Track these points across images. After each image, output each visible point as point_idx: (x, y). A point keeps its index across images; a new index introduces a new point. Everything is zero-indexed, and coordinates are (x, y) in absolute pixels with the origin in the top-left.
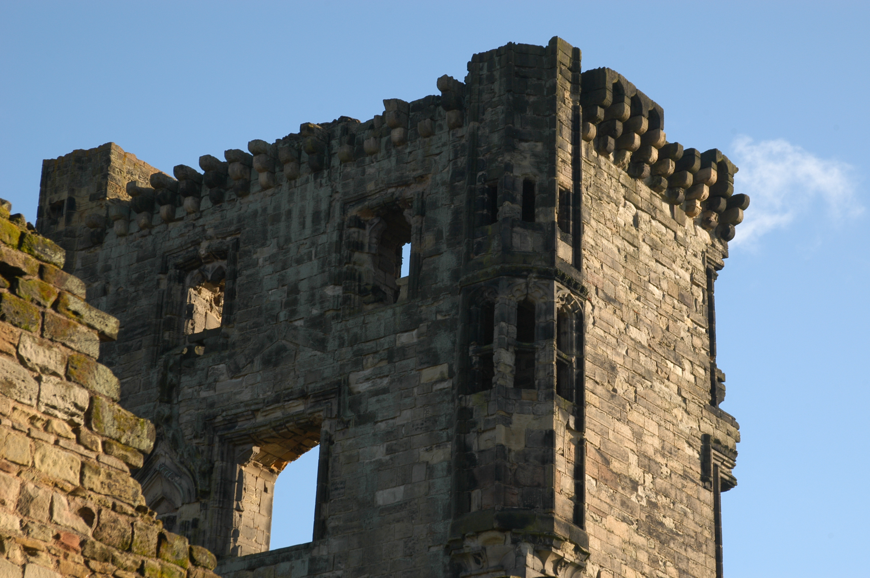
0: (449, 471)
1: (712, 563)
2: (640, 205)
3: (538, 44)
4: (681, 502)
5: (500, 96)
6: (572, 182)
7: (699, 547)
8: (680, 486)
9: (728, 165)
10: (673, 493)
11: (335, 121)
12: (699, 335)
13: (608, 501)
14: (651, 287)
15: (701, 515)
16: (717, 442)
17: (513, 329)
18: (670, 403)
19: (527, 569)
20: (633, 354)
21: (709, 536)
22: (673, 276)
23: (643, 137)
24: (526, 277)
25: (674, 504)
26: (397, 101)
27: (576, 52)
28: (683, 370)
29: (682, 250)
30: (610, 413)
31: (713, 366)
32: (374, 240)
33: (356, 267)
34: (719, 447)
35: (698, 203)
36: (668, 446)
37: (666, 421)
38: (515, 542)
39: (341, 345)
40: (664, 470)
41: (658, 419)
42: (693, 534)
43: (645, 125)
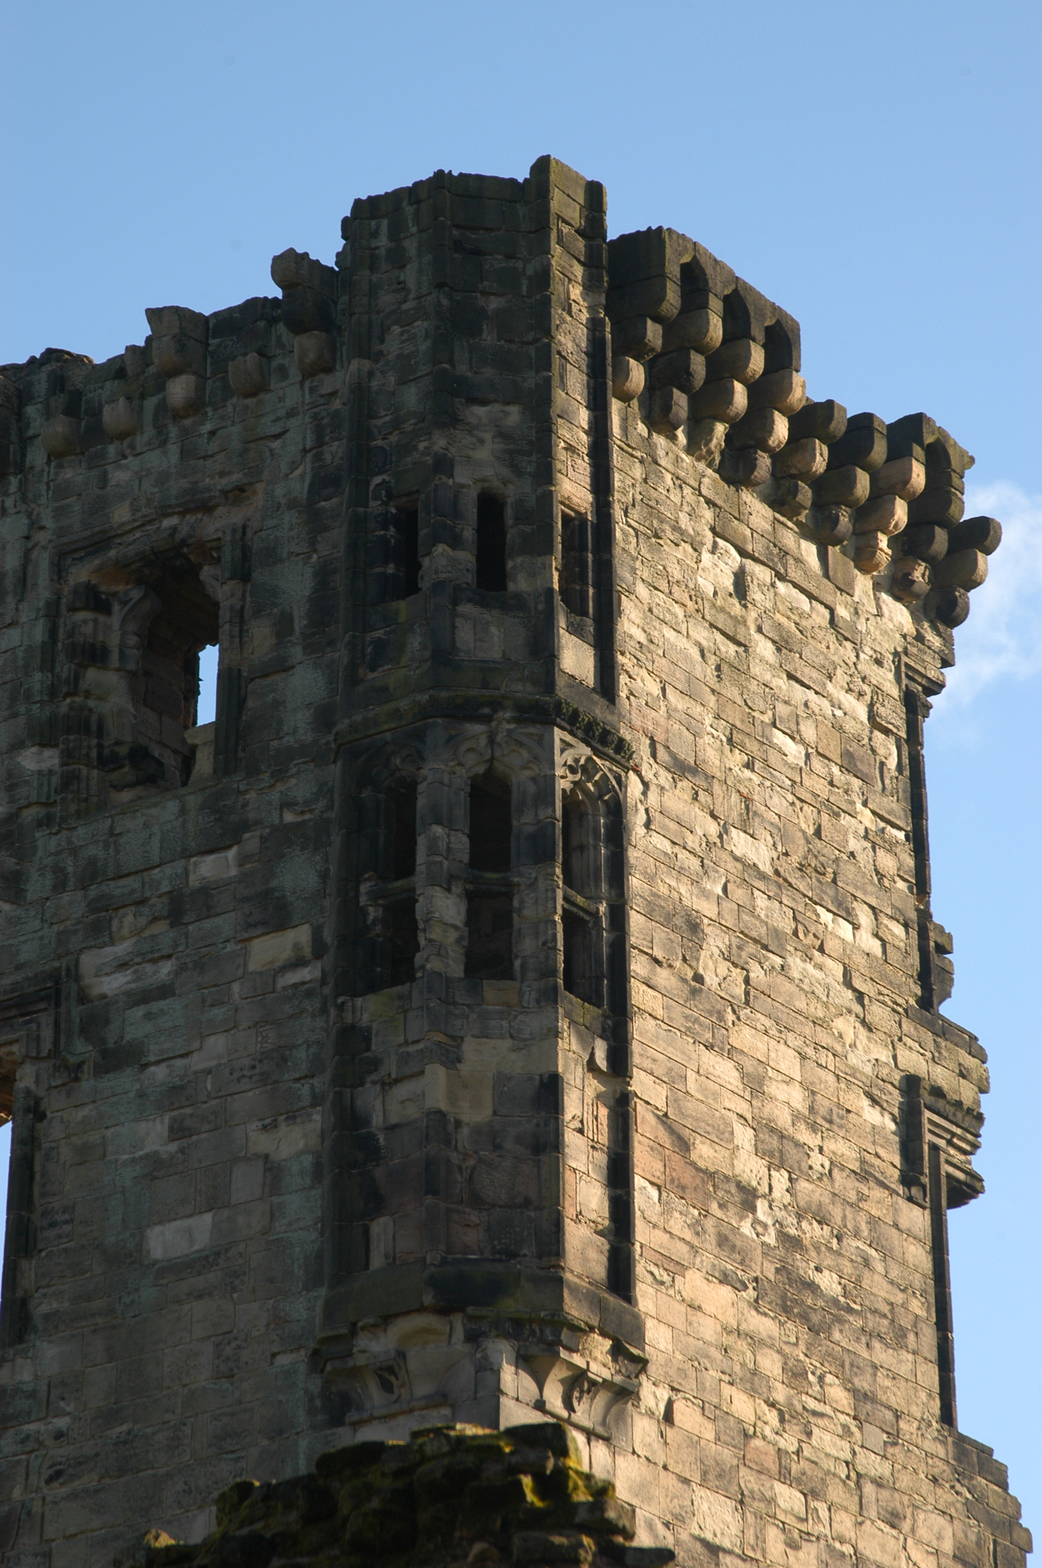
0: (317, 1173)
1: (930, 1375)
2: (749, 548)
3: (505, 174)
4: (857, 1235)
5: (419, 297)
6: (590, 498)
7: (898, 1339)
8: (853, 1197)
9: (951, 452)
10: (837, 1213)
11: (33, 360)
12: (891, 847)
13: (688, 1235)
14: (779, 738)
15: (904, 1263)
16: (937, 1092)
17: (461, 843)
18: (826, 1005)
19: (503, 1400)
20: (738, 894)
21: (922, 1313)
22: (827, 709)
23: (753, 389)
24: (487, 719)
25: (839, 1238)
26: (177, 311)
27: (595, 192)
28: (856, 927)
29: (848, 650)
30: (688, 1032)
31: (925, 916)
32: (133, 640)
33: (91, 703)
34: (941, 1104)
35: (883, 541)
36: (823, 1104)
37: (817, 1046)
38: (473, 1338)
39: (60, 886)
40: (817, 1160)
41: (799, 1043)
42: (885, 1309)
43: (757, 361)
